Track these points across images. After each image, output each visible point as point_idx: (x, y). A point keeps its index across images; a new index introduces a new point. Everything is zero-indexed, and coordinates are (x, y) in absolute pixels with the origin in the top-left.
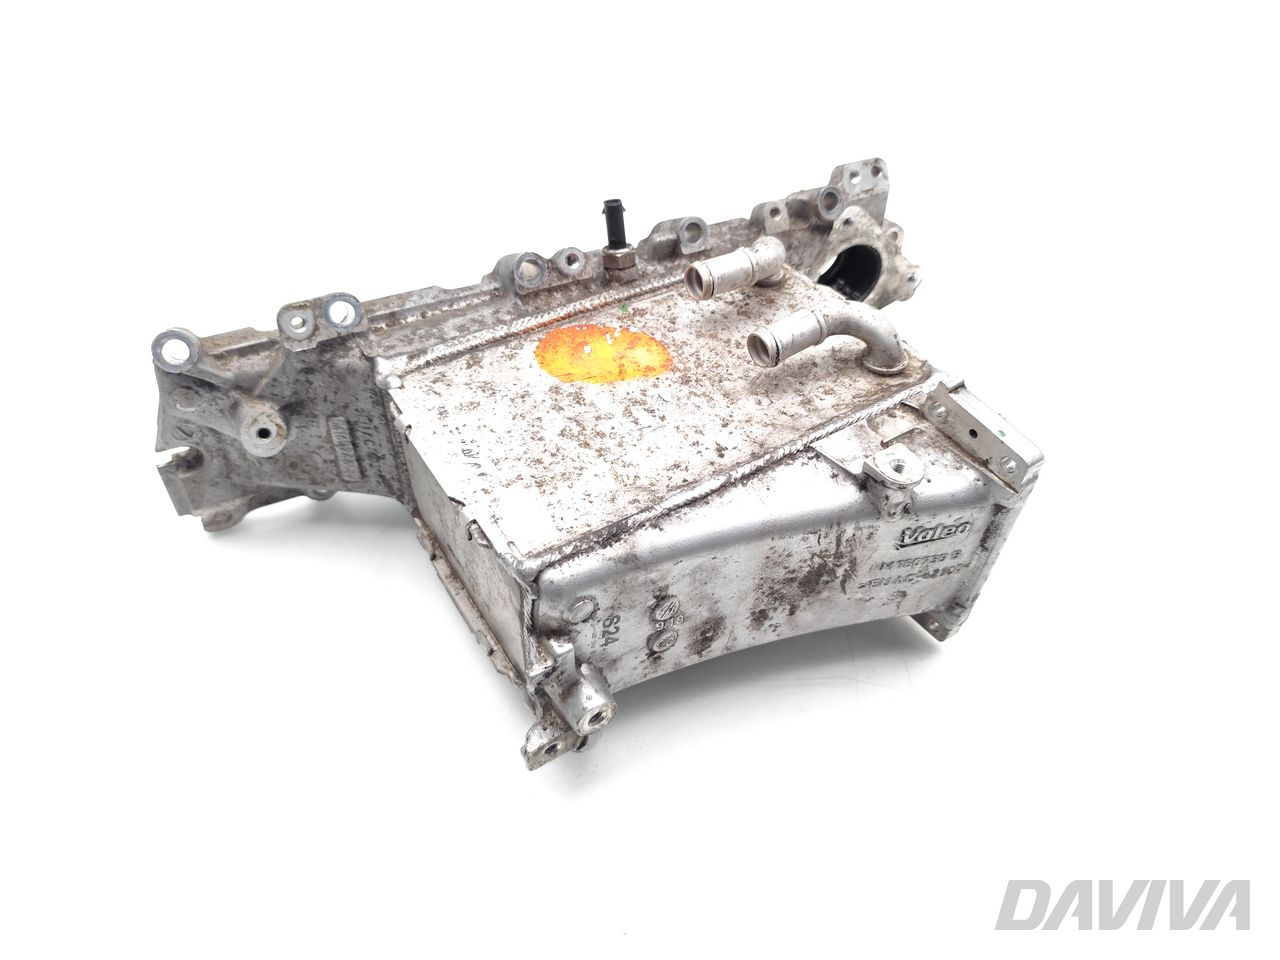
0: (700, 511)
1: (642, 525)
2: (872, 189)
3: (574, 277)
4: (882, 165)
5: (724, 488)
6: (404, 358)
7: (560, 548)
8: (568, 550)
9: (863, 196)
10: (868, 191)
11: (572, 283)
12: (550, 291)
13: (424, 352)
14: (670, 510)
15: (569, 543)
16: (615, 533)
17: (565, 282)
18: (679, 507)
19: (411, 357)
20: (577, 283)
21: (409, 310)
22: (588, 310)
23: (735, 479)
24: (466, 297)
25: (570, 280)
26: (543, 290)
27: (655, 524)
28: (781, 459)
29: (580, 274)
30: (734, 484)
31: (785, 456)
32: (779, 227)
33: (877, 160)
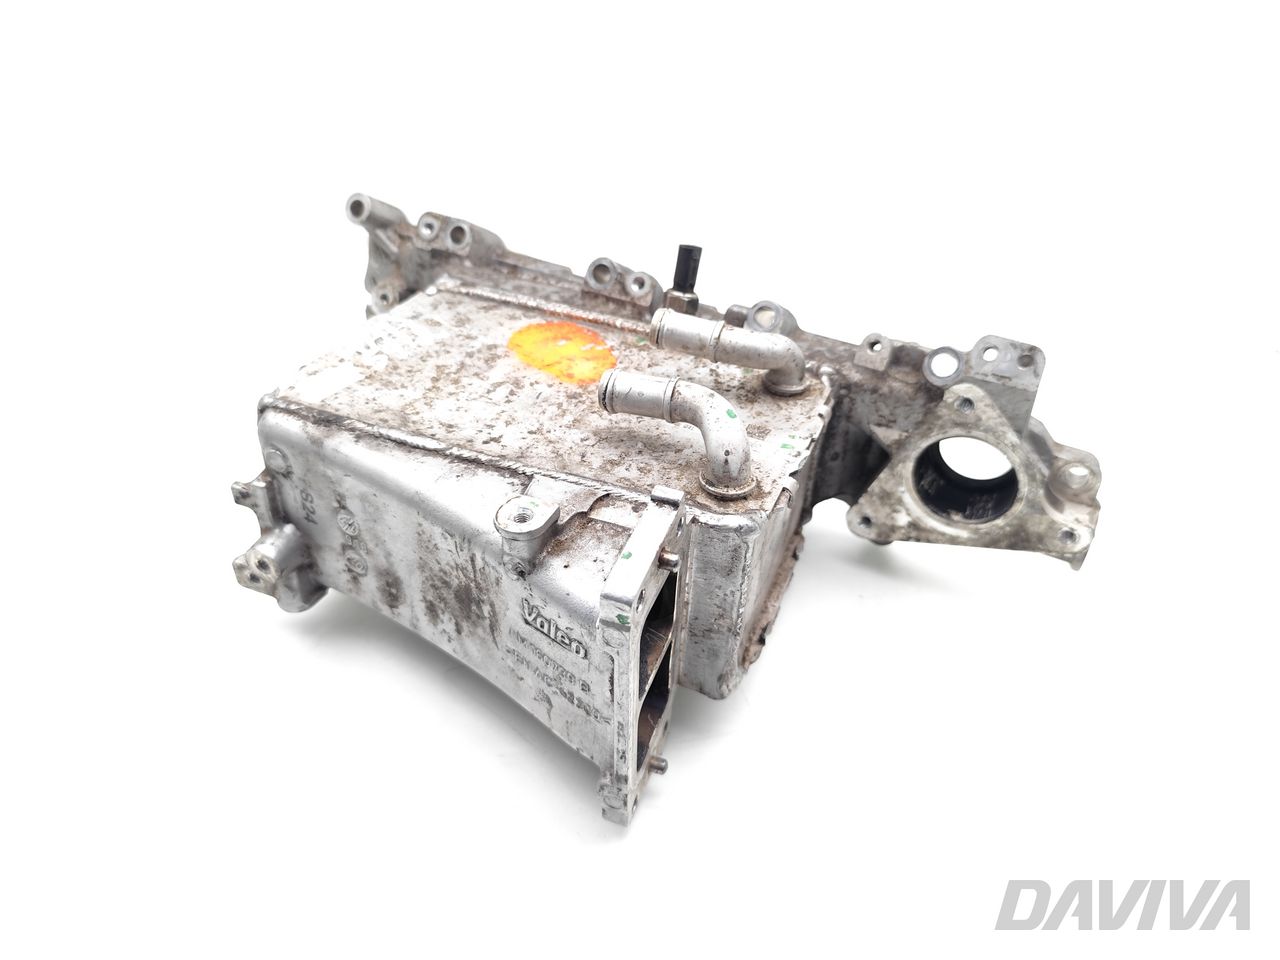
0: (399, 454)
1: (352, 430)
2: (1010, 379)
3: (632, 299)
4: (1038, 358)
5: (436, 452)
6: (458, 282)
7: (291, 403)
8: (293, 407)
9: (990, 379)
10: (1002, 377)
11: (629, 303)
12: (608, 299)
13: (473, 285)
14: (381, 435)
15: (298, 404)
16: (329, 420)
17: (623, 298)
18: (389, 439)
19: (464, 284)
20: (634, 305)
21: (528, 270)
22: (616, 327)
23: (451, 454)
24: (572, 282)
25: (628, 299)
26: (603, 296)
27: (360, 436)
28: (503, 468)
29: (640, 298)
30: (446, 456)
31: (508, 468)
32: (871, 362)
33: (1033, 349)
